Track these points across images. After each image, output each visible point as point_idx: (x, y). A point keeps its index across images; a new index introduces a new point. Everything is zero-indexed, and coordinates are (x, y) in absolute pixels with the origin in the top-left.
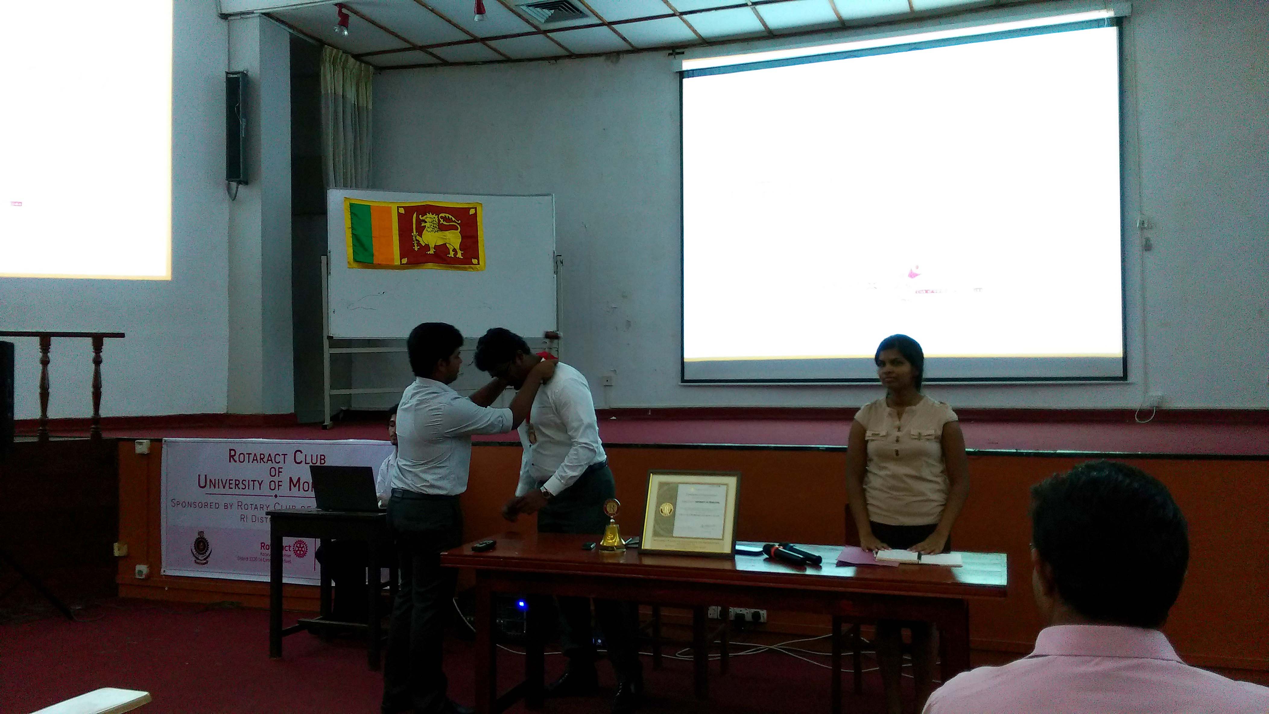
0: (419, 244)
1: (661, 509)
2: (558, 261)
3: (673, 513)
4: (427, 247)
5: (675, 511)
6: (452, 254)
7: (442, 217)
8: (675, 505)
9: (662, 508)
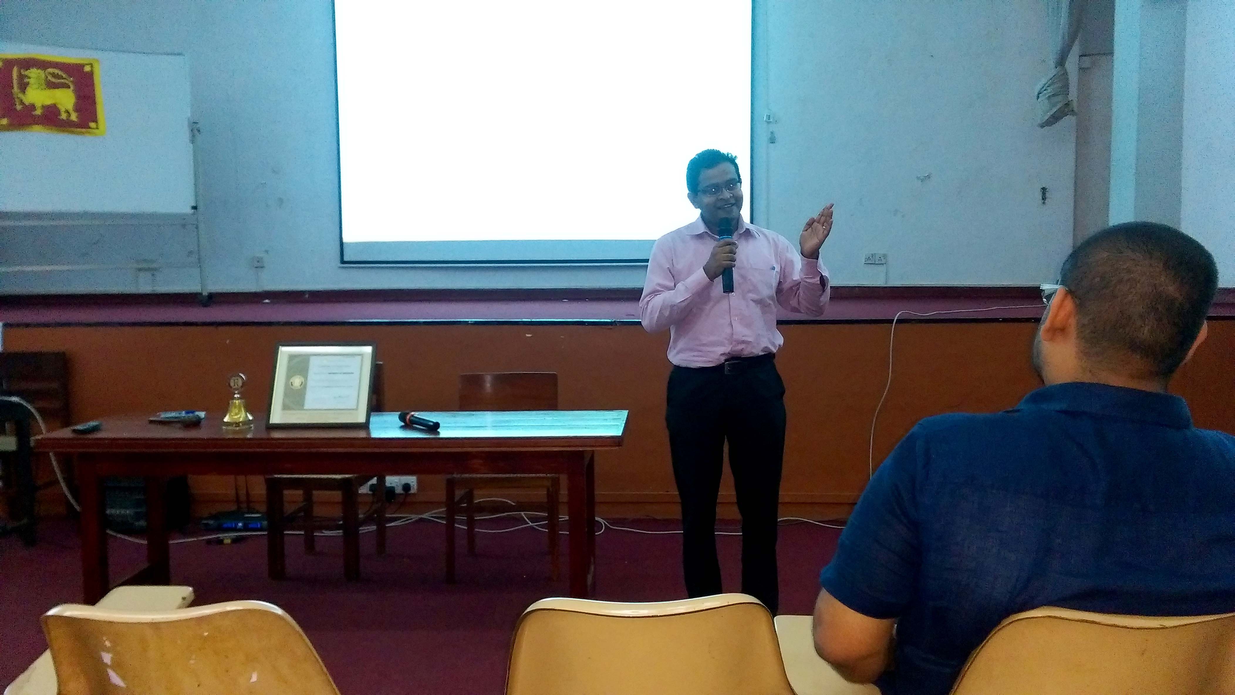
0: (22, 103)
1: (291, 383)
2: (195, 129)
3: (304, 386)
4: (33, 107)
5: (306, 384)
6: (64, 116)
7: (50, 73)
8: (306, 378)
9: (292, 381)
